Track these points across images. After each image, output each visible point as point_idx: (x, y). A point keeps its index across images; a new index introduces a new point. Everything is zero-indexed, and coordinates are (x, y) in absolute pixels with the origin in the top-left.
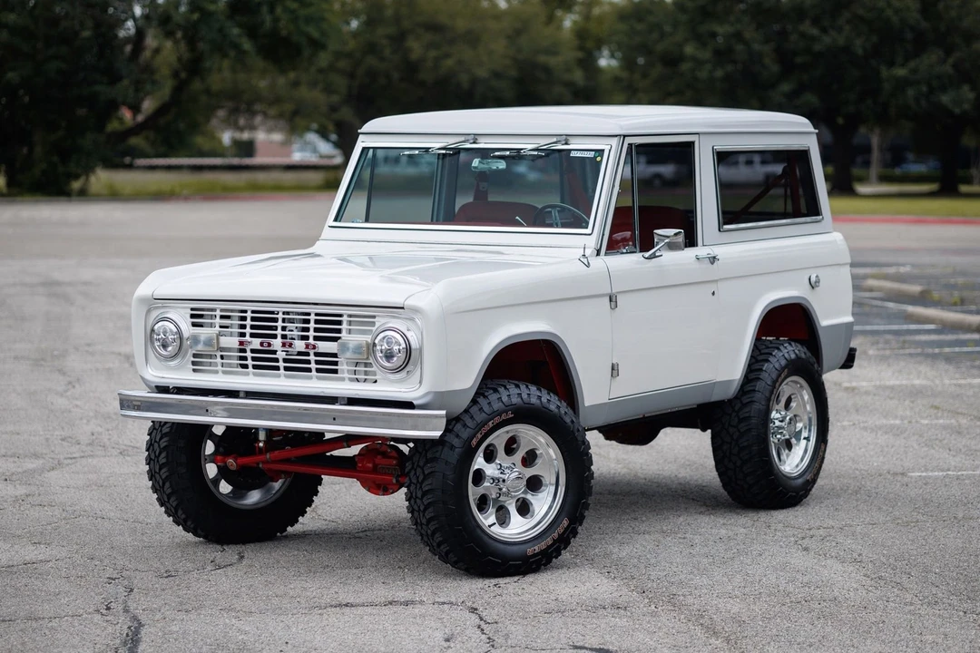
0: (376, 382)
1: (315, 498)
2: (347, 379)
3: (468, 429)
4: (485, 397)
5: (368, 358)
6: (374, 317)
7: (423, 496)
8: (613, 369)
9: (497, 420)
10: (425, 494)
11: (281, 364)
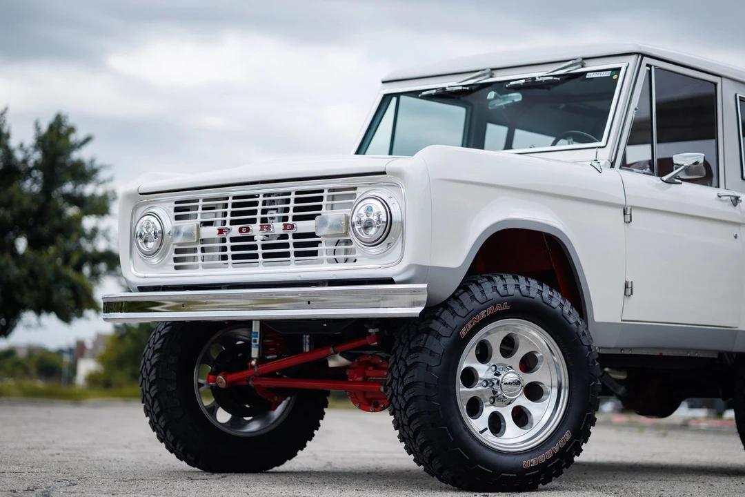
0: (355, 261)
1: (315, 432)
2: (325, 261)
3: (457, 317)
4: (478, 285)
5: (346, 234)
6: (355, 189)
7: (404, 391)
8: (626, 287)
9: (491, 310)
10: (406, 388)
11: (260, 251)
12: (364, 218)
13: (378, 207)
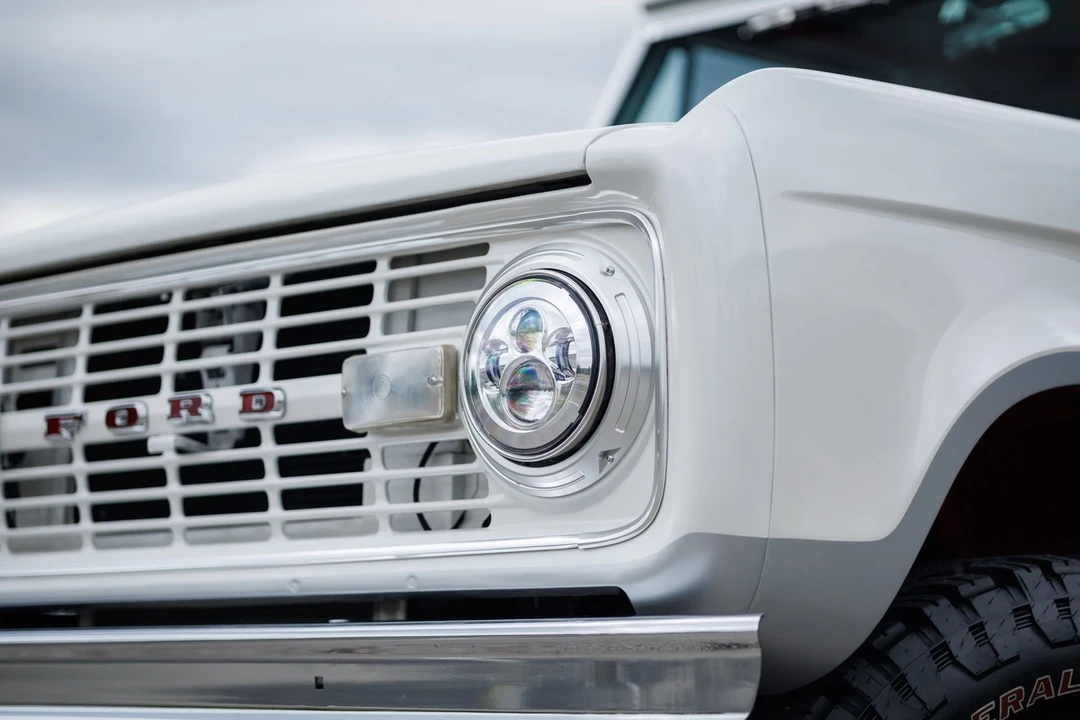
0: (487, 523)
2: (384, 524)
4: (962, 603)
5: (451, 420)
6: (480, 249)
9: (1015, 700)
11: (174, 491)
12: (510, 357)
13: (560, 310)
